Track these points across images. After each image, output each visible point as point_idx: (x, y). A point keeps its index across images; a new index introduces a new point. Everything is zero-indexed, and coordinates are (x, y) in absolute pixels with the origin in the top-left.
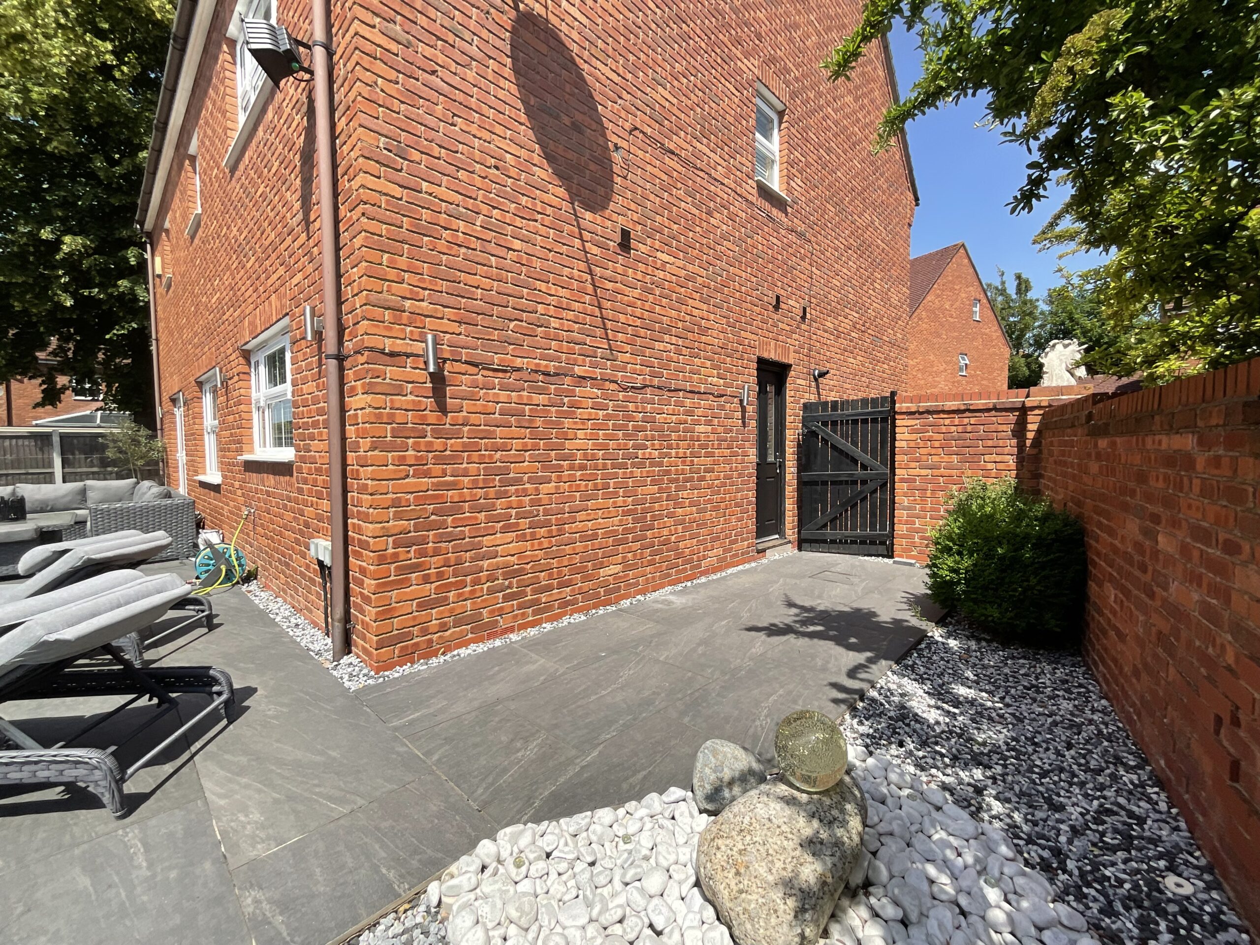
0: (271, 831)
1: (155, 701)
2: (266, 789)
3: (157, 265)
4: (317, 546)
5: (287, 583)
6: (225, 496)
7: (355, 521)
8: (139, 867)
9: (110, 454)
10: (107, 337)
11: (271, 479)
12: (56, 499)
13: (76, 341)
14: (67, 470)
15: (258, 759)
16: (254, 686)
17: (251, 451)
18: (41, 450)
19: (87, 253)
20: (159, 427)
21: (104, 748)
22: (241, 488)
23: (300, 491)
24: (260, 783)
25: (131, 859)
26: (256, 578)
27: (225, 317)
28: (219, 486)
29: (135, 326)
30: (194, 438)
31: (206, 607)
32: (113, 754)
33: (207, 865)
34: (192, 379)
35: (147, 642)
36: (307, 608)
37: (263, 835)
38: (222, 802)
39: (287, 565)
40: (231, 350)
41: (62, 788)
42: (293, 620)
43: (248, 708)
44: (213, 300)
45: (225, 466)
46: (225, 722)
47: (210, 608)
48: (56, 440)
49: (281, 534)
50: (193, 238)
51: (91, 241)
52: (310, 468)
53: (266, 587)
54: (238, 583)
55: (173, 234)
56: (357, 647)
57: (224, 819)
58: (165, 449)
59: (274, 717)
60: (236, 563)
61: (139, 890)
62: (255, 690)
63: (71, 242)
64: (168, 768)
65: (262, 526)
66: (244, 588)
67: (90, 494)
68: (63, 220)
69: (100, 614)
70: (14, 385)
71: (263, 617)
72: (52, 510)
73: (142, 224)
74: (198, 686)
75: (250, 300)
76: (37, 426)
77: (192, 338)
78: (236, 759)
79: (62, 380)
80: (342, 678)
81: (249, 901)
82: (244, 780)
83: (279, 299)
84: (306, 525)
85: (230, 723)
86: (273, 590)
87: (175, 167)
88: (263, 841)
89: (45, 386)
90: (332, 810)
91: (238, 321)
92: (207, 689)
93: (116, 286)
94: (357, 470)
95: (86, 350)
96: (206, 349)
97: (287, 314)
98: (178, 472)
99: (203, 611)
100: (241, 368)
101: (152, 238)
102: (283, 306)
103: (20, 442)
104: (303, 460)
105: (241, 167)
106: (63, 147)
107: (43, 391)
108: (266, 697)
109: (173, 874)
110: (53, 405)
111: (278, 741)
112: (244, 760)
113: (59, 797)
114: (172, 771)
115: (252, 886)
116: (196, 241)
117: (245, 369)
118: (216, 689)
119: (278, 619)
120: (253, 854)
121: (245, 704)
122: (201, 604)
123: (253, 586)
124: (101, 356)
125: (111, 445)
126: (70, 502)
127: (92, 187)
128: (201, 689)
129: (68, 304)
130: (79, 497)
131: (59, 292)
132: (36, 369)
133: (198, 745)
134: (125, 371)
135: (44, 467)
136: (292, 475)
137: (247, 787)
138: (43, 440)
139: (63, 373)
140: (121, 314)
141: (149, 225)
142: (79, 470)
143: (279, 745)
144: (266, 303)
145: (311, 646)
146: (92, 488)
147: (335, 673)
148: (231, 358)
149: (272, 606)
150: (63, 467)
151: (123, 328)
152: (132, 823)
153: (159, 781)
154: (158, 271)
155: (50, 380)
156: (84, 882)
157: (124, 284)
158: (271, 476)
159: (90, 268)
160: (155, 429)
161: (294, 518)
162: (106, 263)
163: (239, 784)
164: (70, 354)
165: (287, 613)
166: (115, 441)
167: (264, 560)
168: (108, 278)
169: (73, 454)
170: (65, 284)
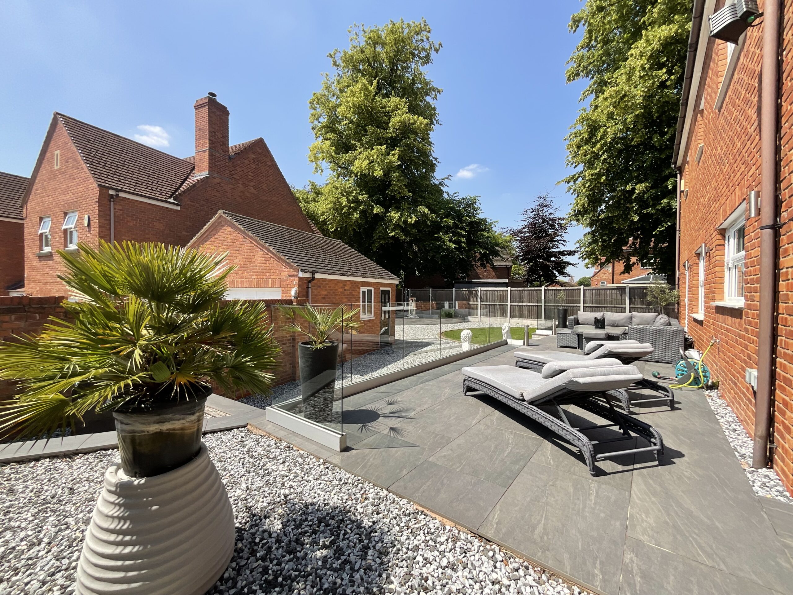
0: (655, 535)
1: (622, 431)
2: (663, 512)
3: (682, 185)
4: (750, 374)
5: (734, 398)
6: (705, 328)
7: (782, 360)
8: (591, 500)
9: (649, 298)
10: (654, 233)
11: (729, 319)
12: (619, 321)
13: (641, 238)
14: (631, 306)
15: (666, 493)
16: (683, 453)
17: (722, 299)
18: (621, 296)
19: (648, 189)
20: (677, 282)
21: (591, 439)
22: (713, 324)
23: (746, 330)
24: (662, 506)
25: (589, 495)
26: (717, 389)
27: (711, 209)
28: (702, 321)
29: (669, 224)
30: (694, 289)
31: (670, 395)
32: (594, 445)
33: (618, 524)
34: (693, 252)
35: (632, 402)
36: (746, 421)
37: (650, 532)
38: (637, 501)
39: (735, 384)
40: (712, 231)
41: (578, 449)
42: (733, 425)
43: (674, 463)
44: (706, 200)
45: (707, 308)
46: (656, 463)
47: (673, 396)
48: (628, 290)
49: (733, 360)
50: (699, 162)
51: (649, 183)
52: (753, 314)
53: (722, 397)
54: (702, 388)
55: (690, 163)
56: (777, 465)
57: (635, 510)
58: (679, 297)
59: (689, 478)
60: (701, 374)
61: (587, 510)
62: (683, 456)
63: (640, 188)
64: (620, 468)
65: (723, 352)
66: (707, 392)
67: (634, 319)
68: (637, 177)
69: (595, 376)
70: (616, 263)
71: (711, 416)
72: (617, 326)
73: (675, 163)
74: (644, 434)
75: (724, 195)
76: (623, 283)
77: (695, 226)
78: (654, 485)
79: (633, 259)
80: (754, 482)
81: (629, 556)
82: (653, 499)
83: (741, 189)
84: (749, 357)
85: (660, 465)
86: (726, 400)
87: (693, 122)
88: (649, 536)
89: (625, 264)
90: (699, 555)
91: (717, 210)
92: (648, 438)
93: (661, 204)
94: (786, 318)
95: (645, 242)
96: (701, 232)
97: (745, 199)
98: (685, 310)
99: (668, 396)
100: (718, 242)
101: (681, 170)
102: (742, 194)
103: (613, 291)
104: (749, 307)
105: (724, 105)
106: (639, 139)
107: (624, 266)
108: (688, 463)
109: (602, 515)
110: (629, 273)
111: (683, 492)
112: (658, 489)
113: (576, 452)
114: (621, 470)
115: (633, 551)
116: (700, 164)
117: (722, 242)
118: (652, 440)
119: (722, 420)
120: (641, 538)
121: (674, 460)
122: (667, 392)
123: (714, 393)
124: (652, 244)
125: (649, 293)
126: (625, 323)
127: (652, 153)
128: (644, 436)
129: (636, 220)
130: (629, 321)
131: (633, 215)
132: (623, 255)
133: (638, 466)
134: (664, 251)
135: (622, 304)
136: (741, 318)
137: (653, 503)
138: (622, 290)
139: (634, 256)
140: (662, 219)
141: (679, 163)
142: (637, 306)
143: (683, 494)
144: (733, 194)
145: (738, 448)
146: (636, 316)
147: (749, 475)
148: (713, 236)
149: (722, 411)
150: (630, 305)
151: (663, 226)
152: (596, 481)
153: (614, 471)
154: (682, 189)
155: (628, 260)
156: (571, 490)
157: (665, 201)
158: (730, 318)
159: (648, 198)
160: (674, 284)
161: (742, 350)
162: (657, 192)
163: (650, 499)
164: (637, 246)
165: (731, 419)
166: (651, 291)
167: (723, 377)
168: (657, 199)
169: (635, 298)
170: (637, 209)
